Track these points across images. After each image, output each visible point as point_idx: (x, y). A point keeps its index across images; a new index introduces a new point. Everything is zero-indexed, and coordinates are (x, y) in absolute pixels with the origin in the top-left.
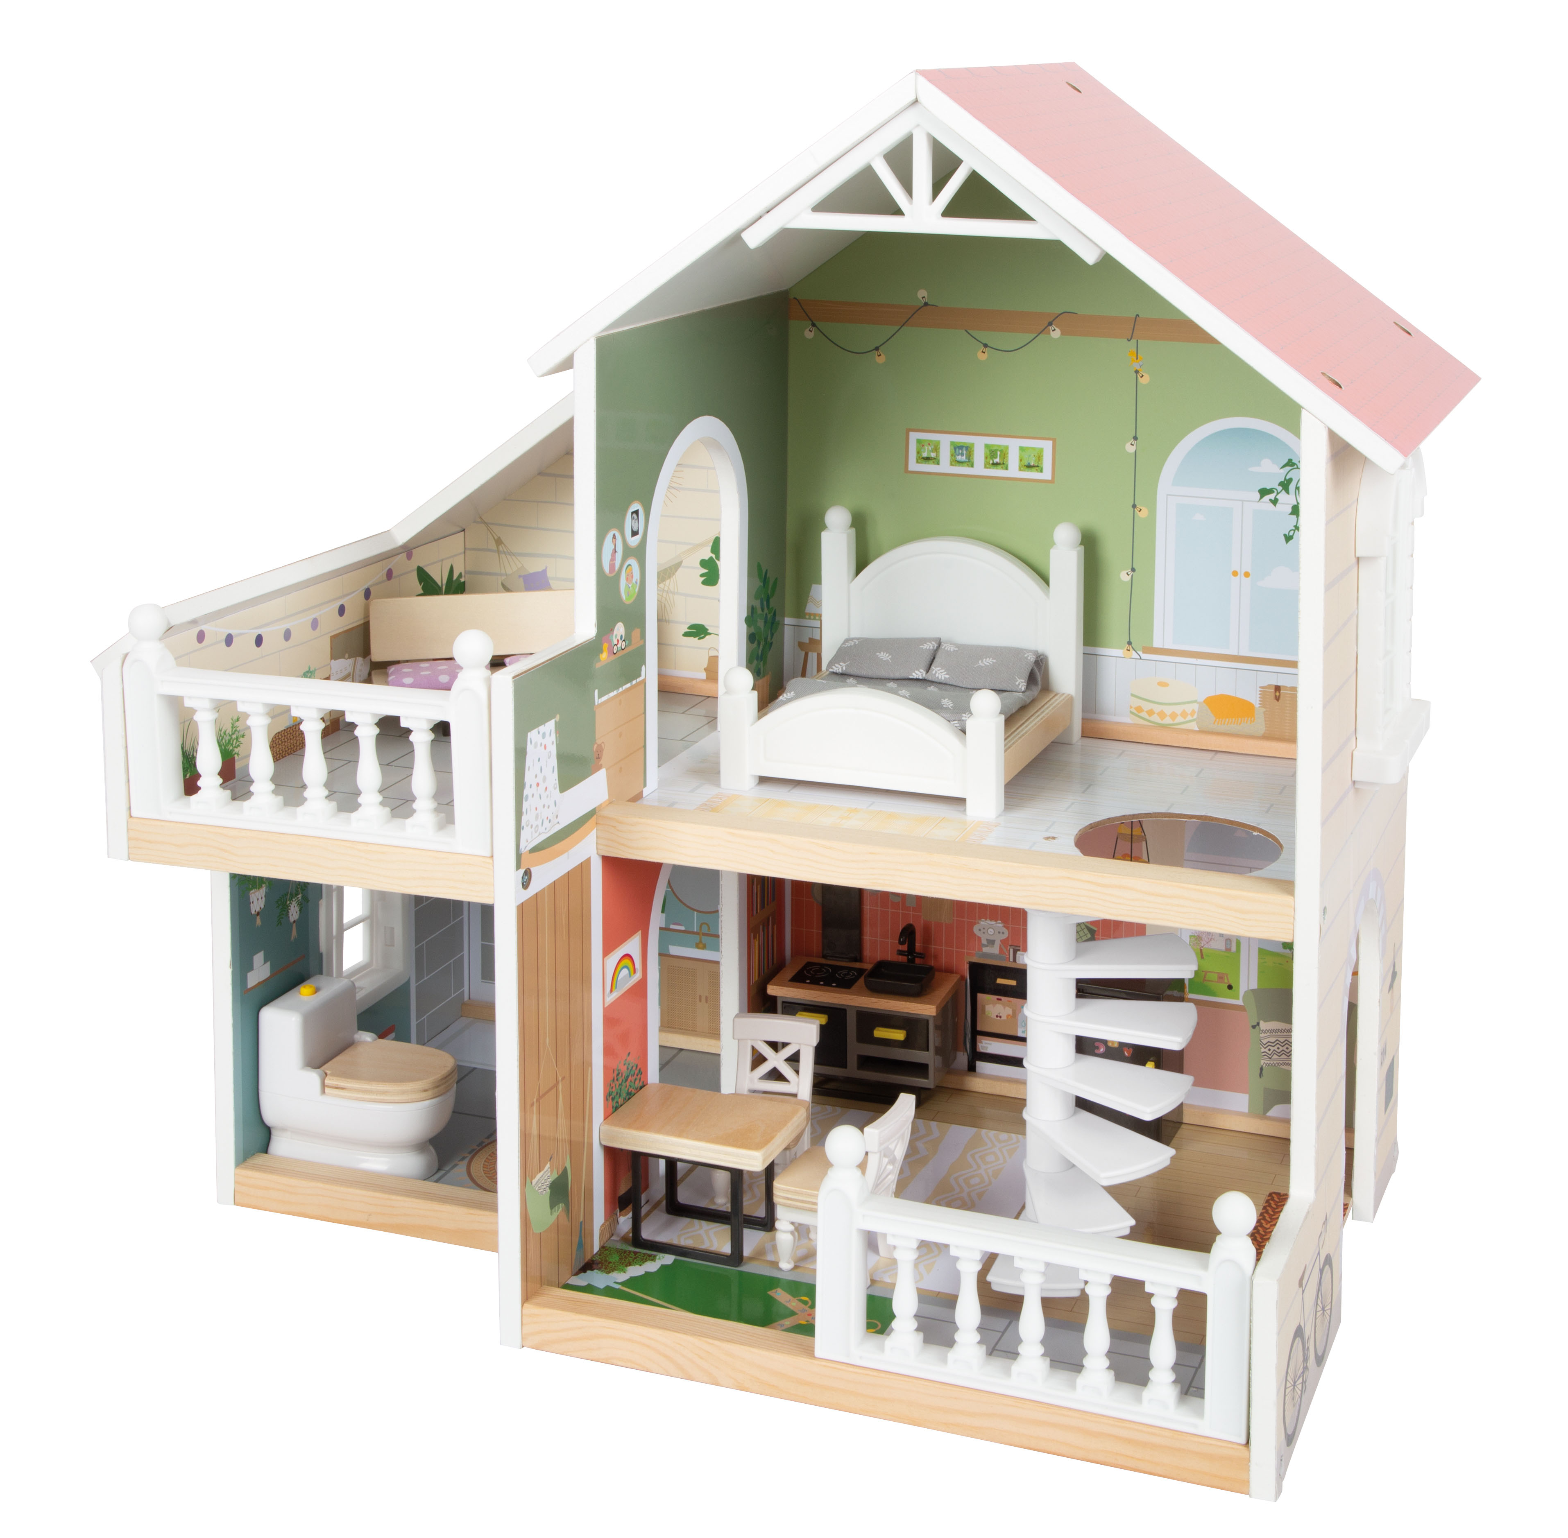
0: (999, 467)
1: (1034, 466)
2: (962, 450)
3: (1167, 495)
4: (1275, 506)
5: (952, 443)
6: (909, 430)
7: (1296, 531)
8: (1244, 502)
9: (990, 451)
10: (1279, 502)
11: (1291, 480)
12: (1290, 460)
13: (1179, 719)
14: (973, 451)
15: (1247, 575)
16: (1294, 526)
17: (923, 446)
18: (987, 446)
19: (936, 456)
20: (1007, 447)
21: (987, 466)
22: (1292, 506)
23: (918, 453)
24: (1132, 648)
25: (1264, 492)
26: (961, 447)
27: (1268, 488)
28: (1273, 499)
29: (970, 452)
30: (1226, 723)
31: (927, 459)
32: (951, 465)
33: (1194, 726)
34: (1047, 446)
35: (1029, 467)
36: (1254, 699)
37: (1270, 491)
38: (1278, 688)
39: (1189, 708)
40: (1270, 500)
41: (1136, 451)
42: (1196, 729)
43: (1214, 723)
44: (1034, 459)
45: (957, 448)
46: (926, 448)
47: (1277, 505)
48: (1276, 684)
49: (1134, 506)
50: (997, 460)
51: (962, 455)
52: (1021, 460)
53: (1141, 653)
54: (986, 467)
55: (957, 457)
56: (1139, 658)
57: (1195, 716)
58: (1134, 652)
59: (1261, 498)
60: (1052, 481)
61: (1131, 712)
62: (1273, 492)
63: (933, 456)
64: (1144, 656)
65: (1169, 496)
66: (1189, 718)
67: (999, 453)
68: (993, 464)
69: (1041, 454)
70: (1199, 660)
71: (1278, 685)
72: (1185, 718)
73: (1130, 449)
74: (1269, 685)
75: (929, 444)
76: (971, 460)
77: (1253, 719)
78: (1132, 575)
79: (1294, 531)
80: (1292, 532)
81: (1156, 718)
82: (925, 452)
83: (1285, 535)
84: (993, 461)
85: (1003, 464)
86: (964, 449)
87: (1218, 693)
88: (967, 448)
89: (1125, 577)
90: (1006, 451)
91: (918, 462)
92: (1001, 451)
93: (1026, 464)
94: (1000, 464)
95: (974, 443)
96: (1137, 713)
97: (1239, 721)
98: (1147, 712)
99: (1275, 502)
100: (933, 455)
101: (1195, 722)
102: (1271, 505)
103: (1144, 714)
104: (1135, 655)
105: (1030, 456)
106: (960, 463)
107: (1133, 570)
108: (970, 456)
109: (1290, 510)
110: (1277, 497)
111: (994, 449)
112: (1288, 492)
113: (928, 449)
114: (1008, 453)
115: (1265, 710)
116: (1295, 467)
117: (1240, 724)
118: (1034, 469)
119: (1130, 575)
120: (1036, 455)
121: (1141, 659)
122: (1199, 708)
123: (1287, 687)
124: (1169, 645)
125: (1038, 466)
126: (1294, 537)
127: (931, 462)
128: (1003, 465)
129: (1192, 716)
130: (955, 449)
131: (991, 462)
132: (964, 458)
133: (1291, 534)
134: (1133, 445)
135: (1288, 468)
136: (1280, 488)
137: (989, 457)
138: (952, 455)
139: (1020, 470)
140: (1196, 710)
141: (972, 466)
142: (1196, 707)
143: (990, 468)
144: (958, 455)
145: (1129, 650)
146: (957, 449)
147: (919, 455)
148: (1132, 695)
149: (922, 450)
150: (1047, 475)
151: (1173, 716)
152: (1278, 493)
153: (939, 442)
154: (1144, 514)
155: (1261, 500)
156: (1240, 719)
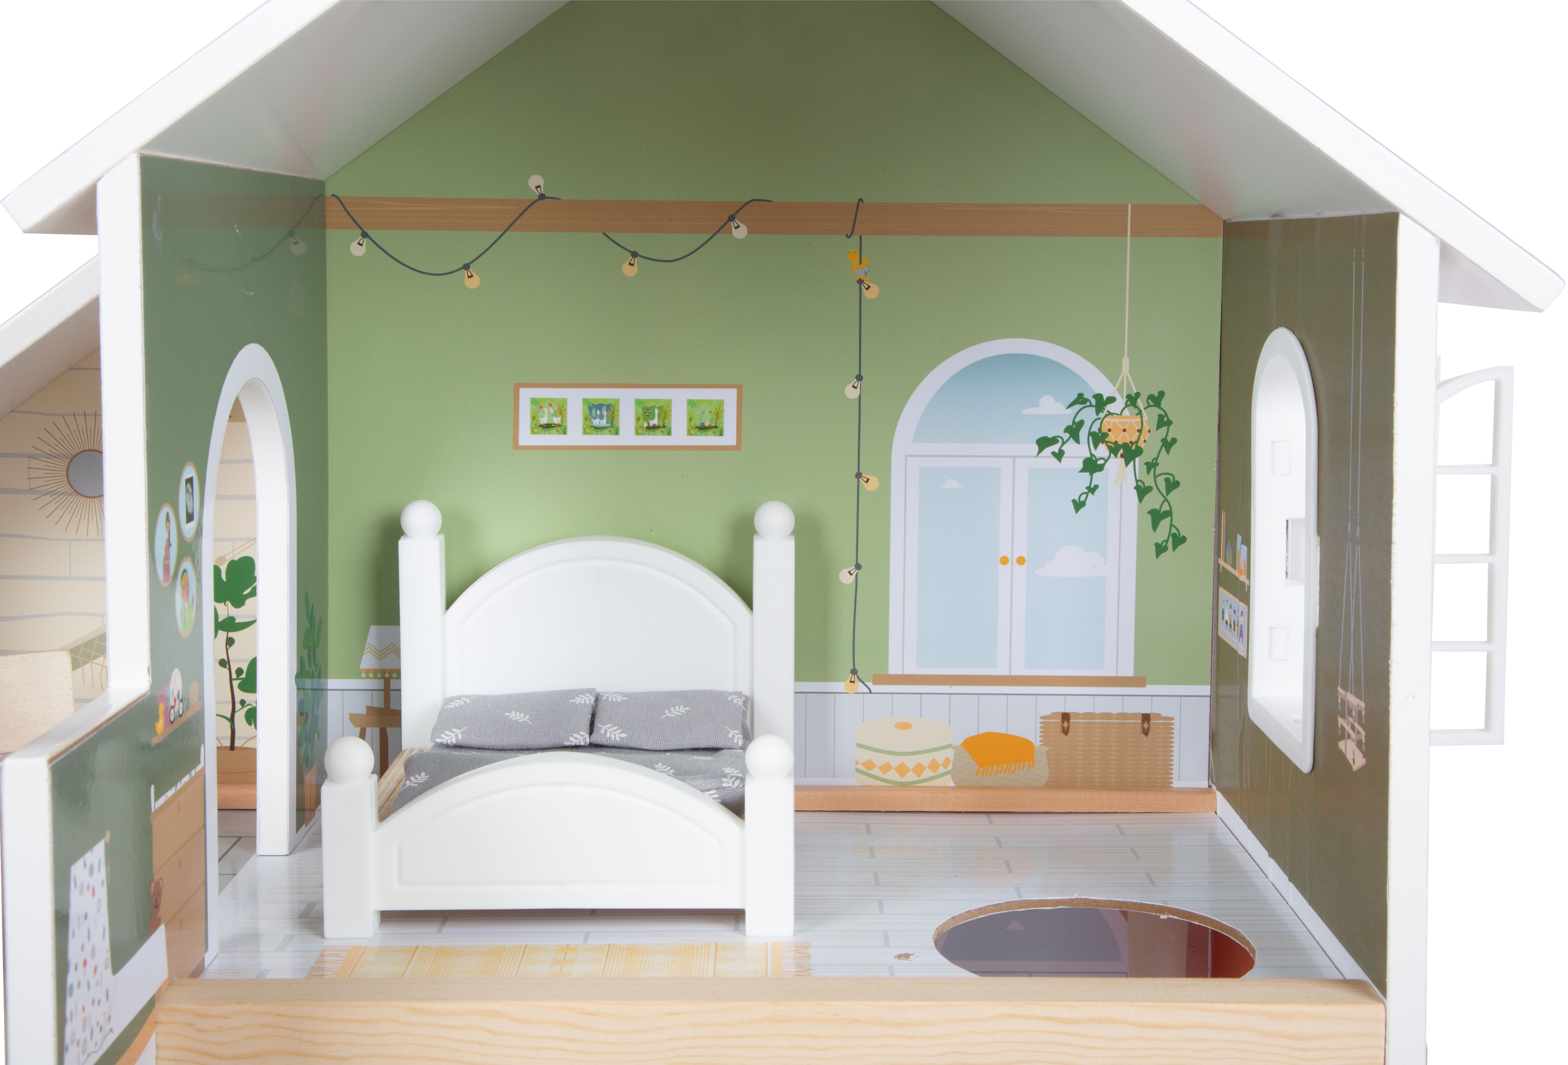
0: (658, 431)
1: (710, 428)
2: (600, 410)
3: (907, 456)
4: (1060, 461)
5: (585, 401)
6: (517, 387)
7: (1090, 494)
8: (1016, 459)
9: (643, 409)
10: (1065, 455)
11: (1082, 423)
12: (1080, 395)
13: (928, 773)
14: (618, 410)
15: (1021, 561)
16: (1087, 488)
17: (541, 407)
18: (638, 402)
19: (562, 422)
20: (669, 402)
21: (640, 431)
22: (1083, 459)
23: (534, 418)
24: (858, 678)
25: (1043, 443)
26: (599, 407)
27: (1050, 436)
28: (1057, 452)
29: (613, 413)
30: (994, 772)
31: (548, 427)
32: (585, 433)
33: (948, 781)
34: (729, 397)
35: (703, 428)
36: (1032, 733)
37: (1053, 441)
38: (1066, 717)
39: (940, 757)
40: (1053, 453)
41: (860, 396)
42: (952, 784)
43: (977, 774)
44: (710, 416)
45: (593, 408)
46: (546, 410)
47: (1063, 459)
48: (1063, 711)
49: (859, 475)
50: (655, 422)
51: (601, 417)
52: (690, 420)
53: (870, 684)
54: (637, 433)
55: (594, 421)
56: (868, 691)
57: (950, 767)
58: (860, 684)
59: (1040, 451)
60: (737, 447)
61: (858, 770)
62: (1057, 442)
63: (556, 422)
64: (875, 688)
65: (908, 458)
66: (941, 770)
67: (657, 411)
68: (649, 428)
69: (720, 408)
70: (954, 687)
71: (1067, 711)
72: (935, 771)
73: (852, 394)
74: (1053, 714)
75: (550, 405)
76: (615, 423)
77: (1031, 763)
78: (857, 575)
79: (1087, 494)
80: (1085, 496)
81: (893, 776)
82: (543, 416)
83: (1074, 501)
84: (649, 423)
85: (664, 426)
86: (604, 408)
87: (982, 731)
88: (609, 407)
89: (846, 578)
90: (667, 407)
91: (533, 432)
92: (660, 408)
93: (698, 424)
94: (659, 427)
95: (619, 400)
96: (866, 771)
97: (1012, 768)
98: (881, 768)
99: (1059, 455)
100: (556, 420)
101: (950, 776)
102: (1055, 460)
103: (876, 772)
104: (862, 688)
105: (703, 412)
106: (598, 429)
107: (858, 567)
108: (613, 418)
109: (1081, 466)
110: (1062, 448)
111: (649, 405)
112: (1077, 441)
113: (549, 412)
114: (670, 411)
115: (1048, 749)
116: (1088, 404)
117: (1013, 772)
118: (710, 432)
119: (854, 575)
120: (713, 410)
121: (871, 692)
122: (955, 755)
123: (1078, 714)
124: (912, 670)
125: (716, 427)
126: (1087, 502)
127: (554, 430)
128: (663, 428)
129: (946, 768)
130: (590, 409)
131: (645, 425)
132: (604, 422)
133: (1083, 498)
134: (856, 388)
135: (1078, 407)
136: (1066, 436)
137: (642, 418)
138: (586, 419)
139: (689, 434)
140: (951, 758)
141: (617, 433)
142: (950, 753)
143: (644, 434)
144: (595, 418)
145: (853, 682)
146: (594, 410)
147: (535, 422)
148: (859, 745)
149: (540, 414)
150: (729, 438)
151: (919, 769)
152: (1064, 443)
153: (565, 401)
154: (873, 485)
155: (1041, 454)
156: (1013, 765)
